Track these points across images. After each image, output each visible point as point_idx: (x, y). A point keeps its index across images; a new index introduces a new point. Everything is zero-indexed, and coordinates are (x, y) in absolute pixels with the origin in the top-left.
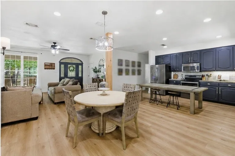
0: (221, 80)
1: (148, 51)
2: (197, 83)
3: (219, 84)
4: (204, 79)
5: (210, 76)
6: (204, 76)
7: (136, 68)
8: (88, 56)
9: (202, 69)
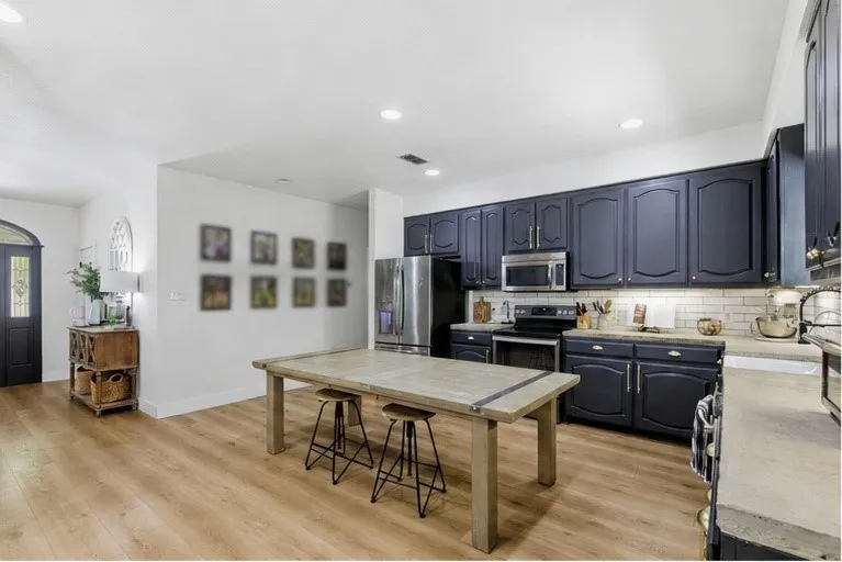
0: (644, 329)
1: (367, 192)
2: (554, 343)
3: (635, 349)
4: (585, 325)
5: (608, 312)
6: (584, 311)
7: (320, 273)
8: (77, 207)
9: (577, 279)
